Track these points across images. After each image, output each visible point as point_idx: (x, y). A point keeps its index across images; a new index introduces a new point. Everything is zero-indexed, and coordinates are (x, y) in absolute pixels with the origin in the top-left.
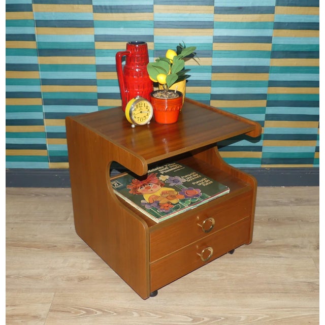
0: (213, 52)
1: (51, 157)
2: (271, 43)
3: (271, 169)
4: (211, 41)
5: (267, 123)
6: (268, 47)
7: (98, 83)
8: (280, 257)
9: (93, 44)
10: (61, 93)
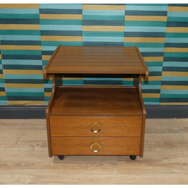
0: (125, 22)
1: (8, 97)
2: (167, 16)
3: (166, 106)
4: (124, 14)
5: (164, 73)
6: (164, 19)
7: (42, 44)
8: (174, 173)
9: (38, 15)
10: (15, 51)
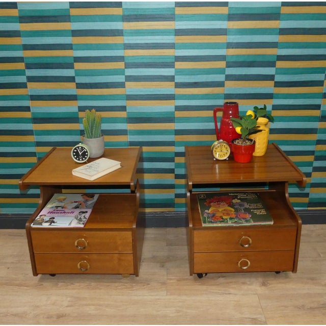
0: (176, 118)
4: (174, 109)
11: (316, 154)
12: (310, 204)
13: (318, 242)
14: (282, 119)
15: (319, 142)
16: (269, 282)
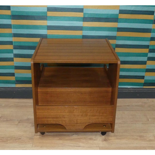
11: (150, 48)
12: (145, 84)
13: (149, 110)
14: (126, 21)
15: (152, 39)
16: (109, 138)
